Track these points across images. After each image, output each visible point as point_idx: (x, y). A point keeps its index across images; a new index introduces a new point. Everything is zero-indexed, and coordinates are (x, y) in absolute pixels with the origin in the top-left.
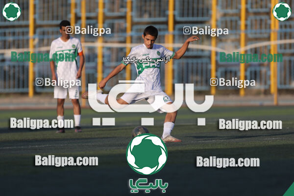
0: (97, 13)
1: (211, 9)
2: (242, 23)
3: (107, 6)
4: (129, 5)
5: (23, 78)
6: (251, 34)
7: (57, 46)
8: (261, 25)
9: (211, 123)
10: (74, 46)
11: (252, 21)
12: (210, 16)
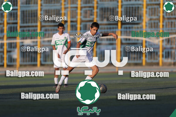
0: (77, 19)
1: (143, 16)
2: (161, 24)
3: (83, 14)
4: (95, 14)
5: (34, 56)
6: (166, 30)
7: (56, 38)
8: (171, 25)
9: (142, 82)
10: (65, 38)
11: (166, 23)
12: (142, 20)
